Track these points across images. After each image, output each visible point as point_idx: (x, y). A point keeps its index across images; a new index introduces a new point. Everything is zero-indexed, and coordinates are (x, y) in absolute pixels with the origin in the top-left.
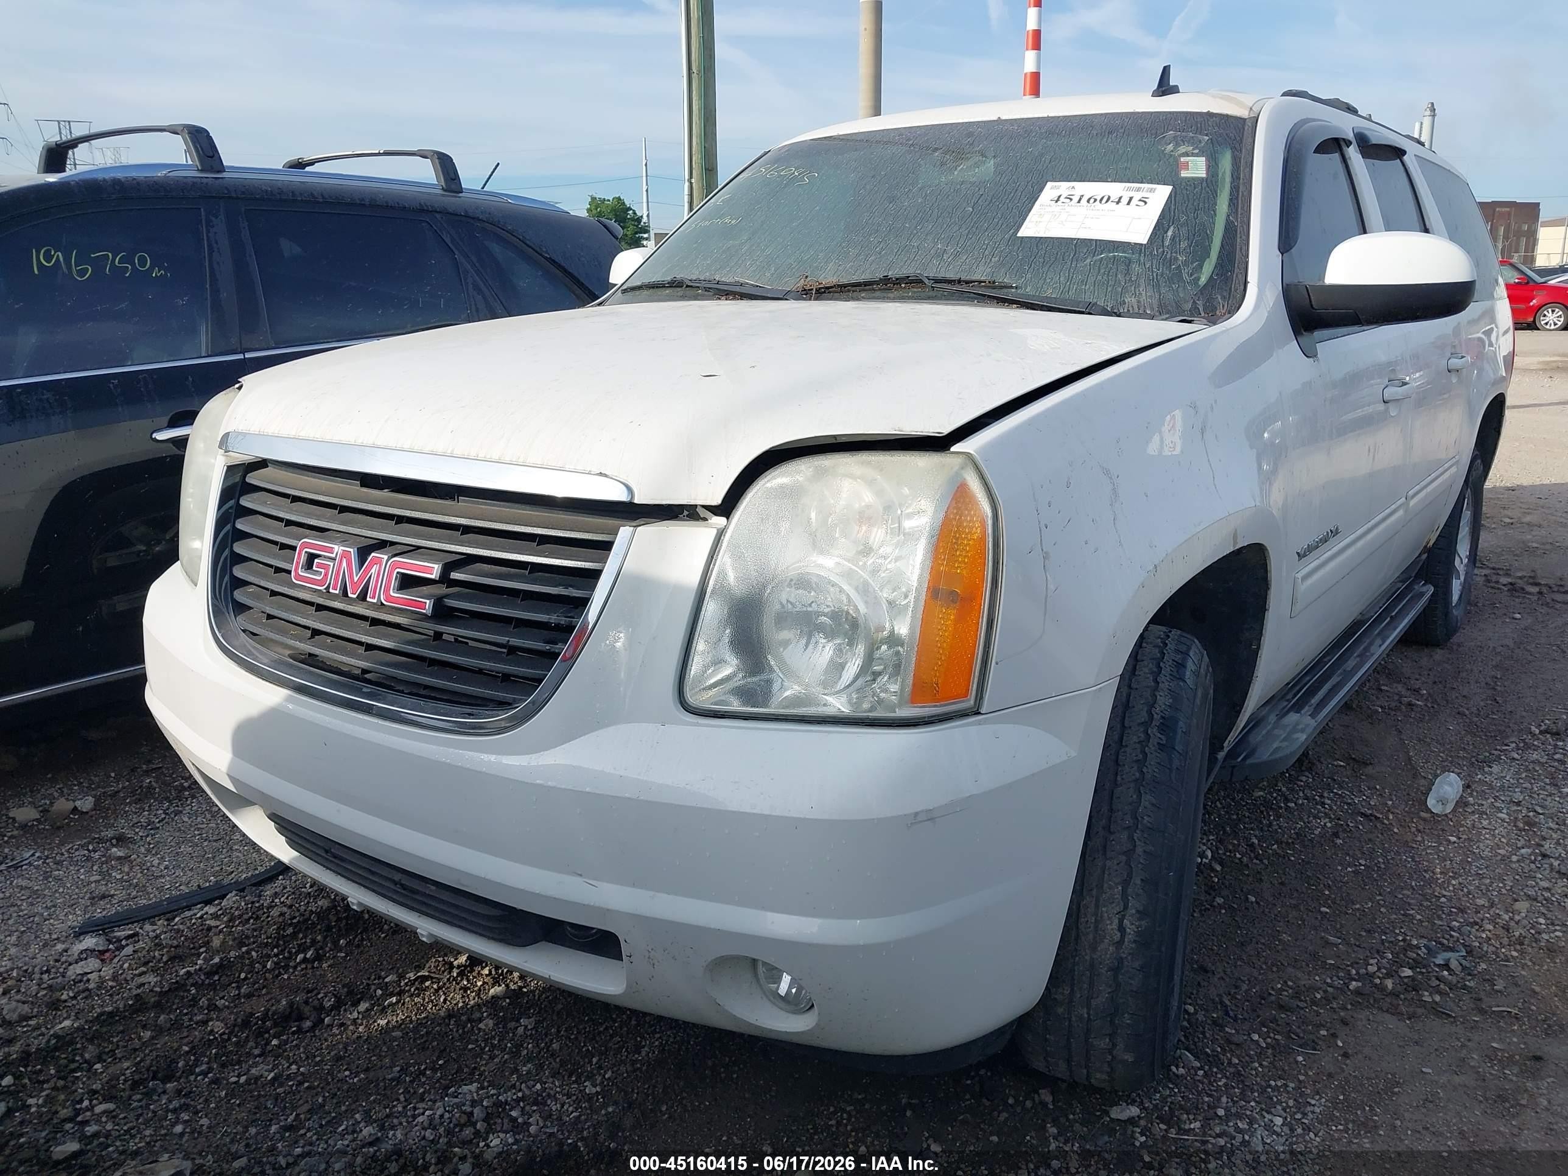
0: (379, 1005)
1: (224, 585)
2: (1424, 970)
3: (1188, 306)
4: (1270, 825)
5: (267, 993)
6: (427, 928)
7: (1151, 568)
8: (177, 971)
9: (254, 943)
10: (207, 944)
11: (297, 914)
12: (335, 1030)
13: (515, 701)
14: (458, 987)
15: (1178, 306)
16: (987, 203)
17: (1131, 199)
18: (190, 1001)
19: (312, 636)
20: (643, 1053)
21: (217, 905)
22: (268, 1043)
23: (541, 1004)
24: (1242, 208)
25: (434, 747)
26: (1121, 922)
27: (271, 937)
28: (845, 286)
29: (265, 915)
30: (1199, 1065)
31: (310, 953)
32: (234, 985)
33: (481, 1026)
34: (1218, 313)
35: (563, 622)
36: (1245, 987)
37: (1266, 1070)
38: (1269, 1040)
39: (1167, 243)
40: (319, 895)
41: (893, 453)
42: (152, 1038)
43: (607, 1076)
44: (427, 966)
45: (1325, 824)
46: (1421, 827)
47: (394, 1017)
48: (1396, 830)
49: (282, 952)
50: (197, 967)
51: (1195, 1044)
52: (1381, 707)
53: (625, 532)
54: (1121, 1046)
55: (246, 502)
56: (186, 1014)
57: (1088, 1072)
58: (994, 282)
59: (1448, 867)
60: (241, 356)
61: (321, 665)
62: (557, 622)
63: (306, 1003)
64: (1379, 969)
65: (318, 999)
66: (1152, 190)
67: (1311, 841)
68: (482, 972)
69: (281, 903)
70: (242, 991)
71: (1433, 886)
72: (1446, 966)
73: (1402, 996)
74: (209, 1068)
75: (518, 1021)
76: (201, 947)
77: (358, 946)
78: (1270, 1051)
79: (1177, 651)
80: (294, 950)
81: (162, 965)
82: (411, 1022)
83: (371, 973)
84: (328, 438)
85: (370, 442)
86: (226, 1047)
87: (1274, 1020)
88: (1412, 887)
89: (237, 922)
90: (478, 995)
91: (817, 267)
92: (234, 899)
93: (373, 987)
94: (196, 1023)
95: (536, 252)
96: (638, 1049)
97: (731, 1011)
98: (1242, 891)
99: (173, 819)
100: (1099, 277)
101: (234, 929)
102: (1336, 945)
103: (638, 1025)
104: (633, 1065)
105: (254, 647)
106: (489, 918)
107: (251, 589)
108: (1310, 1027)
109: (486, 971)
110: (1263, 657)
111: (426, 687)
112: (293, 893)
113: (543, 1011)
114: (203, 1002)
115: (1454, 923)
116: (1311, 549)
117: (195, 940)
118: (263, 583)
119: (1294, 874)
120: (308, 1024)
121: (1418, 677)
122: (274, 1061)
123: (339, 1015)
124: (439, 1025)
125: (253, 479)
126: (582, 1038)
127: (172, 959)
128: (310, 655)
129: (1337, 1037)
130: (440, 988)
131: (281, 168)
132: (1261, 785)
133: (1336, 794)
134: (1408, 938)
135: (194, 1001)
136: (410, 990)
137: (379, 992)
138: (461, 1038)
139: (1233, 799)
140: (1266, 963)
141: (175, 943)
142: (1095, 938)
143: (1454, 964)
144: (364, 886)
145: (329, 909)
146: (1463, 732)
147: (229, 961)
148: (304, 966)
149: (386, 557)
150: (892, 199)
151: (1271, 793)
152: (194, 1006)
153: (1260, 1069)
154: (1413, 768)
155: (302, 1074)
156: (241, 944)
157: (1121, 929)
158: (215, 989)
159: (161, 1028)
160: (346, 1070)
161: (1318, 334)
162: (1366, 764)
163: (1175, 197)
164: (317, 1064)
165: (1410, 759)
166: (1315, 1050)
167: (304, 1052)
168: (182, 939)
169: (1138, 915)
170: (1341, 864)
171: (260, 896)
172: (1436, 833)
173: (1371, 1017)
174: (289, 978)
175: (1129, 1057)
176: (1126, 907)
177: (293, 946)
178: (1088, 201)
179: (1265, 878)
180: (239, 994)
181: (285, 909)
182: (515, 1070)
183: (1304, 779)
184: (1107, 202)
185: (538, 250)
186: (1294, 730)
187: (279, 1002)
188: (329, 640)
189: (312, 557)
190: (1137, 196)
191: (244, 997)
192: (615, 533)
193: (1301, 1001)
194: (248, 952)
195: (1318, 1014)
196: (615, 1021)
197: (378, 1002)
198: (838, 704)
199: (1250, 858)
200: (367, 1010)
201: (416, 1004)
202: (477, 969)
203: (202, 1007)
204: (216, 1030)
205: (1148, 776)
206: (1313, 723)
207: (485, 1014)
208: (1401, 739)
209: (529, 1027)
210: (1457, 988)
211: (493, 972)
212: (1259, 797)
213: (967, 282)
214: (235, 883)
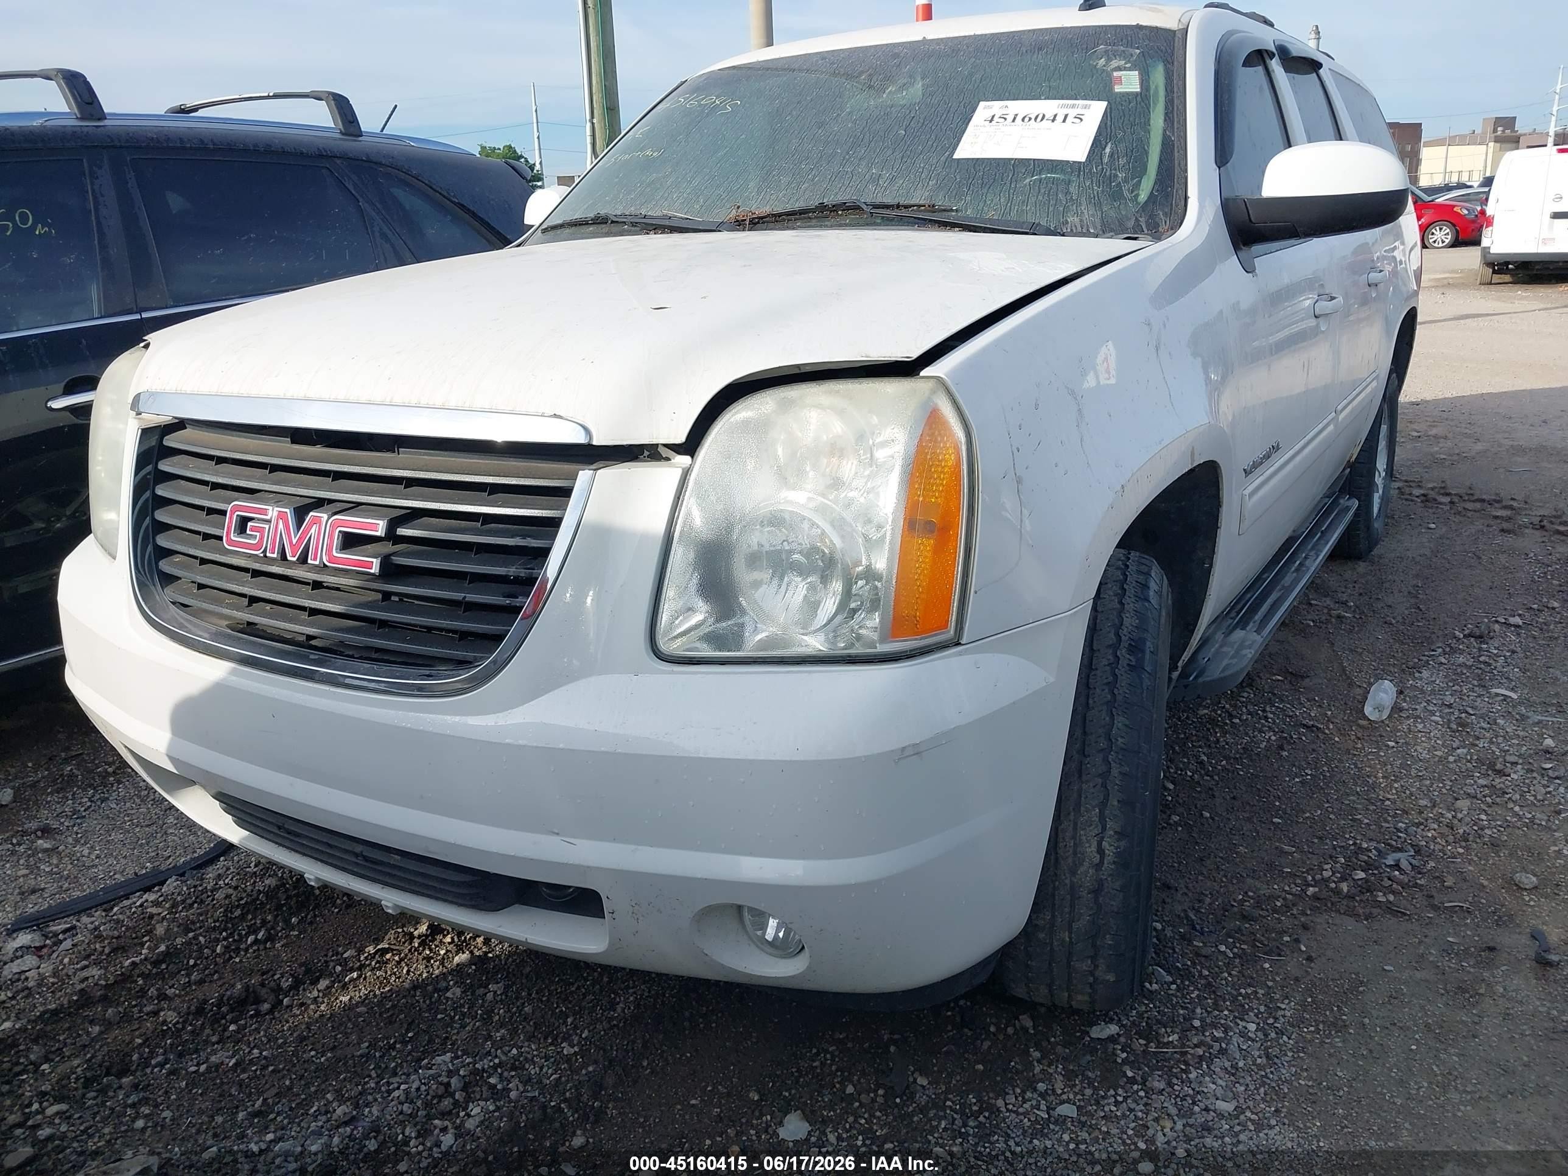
0: (339, 982)
1: (147, 557)
2: (1376, 872)
3: (1131, 223)
4: (1218, 741)
5: (220, 979)
6: (391, 899)
7: (1119, 488)
8: (121, 963)
9: (201, 928)
10: (149, 932)
11: (244, 895)
12: (296, 1011)
13: (476, 659)
14: (420, 957)
15: (1121, 225)
16: (920, 125)
17: (1066, 116)
18: (138, 992)
19: (250, 604)
20: (619, 1010)
21: (158, 891)
22: (225, 1029)
23: (509, 968)
24: (1178, 122)
25: (393, 712)
26: (1100, 844)
27: (218, 921)
28: (780, 215)
29: (210, 899)
30: (1171, 980)
31: (261, 934)
32: (183, 973)
33: (449, 994)
34: (1160, 229)
35: (522, 575)
36: (1208, 900)
37: (1236, 979)
38: (1236, 950)
39: (1106, 160)
40: (265, 874)
41: (861, 380)
42: (101, 1033)
43: (583, 1036)
44: (387, 938)
45: (1270, 737)
46: (1359, 735)
47: (357, 993)
48: (1337, 739)
49: (231, 935)
50: (143, 957)
51: (1165, 959)
52: (1313, 621)
53: (584, 475)
54: (1102, 967)
55: (165, 466)
56: (135, 1006)
57: (1069, 996)
58: (934, 206)
59: (1389, 771)
60: (138, 317)
61: (261, 633)
62: (516, 574)
63: (263, 985)
64: (1334, 873)
65: (274, 981)
66: (1086, 107)
67: (1258, 754)
68: (444, 940)
69: (226, 885)
70: (193, 977)
71: (1377, 790)
72: (1397, 866)
73: (1357, 898)
74: (166, 1059)
75: (486, 987)
76: (144, 936)
77: (311, 923)
78: (1237, 960)
79: (1139, 572)
80: (244, 932)
81: (104, 957)
82: (375, 996)
83: (328, 950)
84: (254, 392)
85: (301, 395)
86: (181, 1036)
87: (1239, 930)
88: (1357, 793)
89: (180, 908)
90: (442, 964)
91: (747, 197)
92: (175, 884)
93: (332, 964)
94: (147, 1014)
95: (444, 196)
96: (613, 1006)
97: (720, 961)
98: (1196, 808)
99: (99, 807)
100: (1040, 197)
101: (177, 915)
102: (1291, 854)
103: (609, 982)
104: (609, 1022)
105: (187, 620)
106: (459, 884)
107: (177, 559)
108: (1273, 935)
109: (448, 939)
110: (1215, 575)
111: (378, 650)
112: (238, 874)
113: (511, 975)
114: (152, 992)
115: (1400, 824)
116: (1256, 465)
117: (137, 929)
118: (192, 552)
119: (1244, 788)
120: (266, 1006)
121: (1344, 590)
122: (234, 1046)
123: (298, 995)
124: (404, 997)
125: (170, 441)
126: (554, 1000)
127: (114, 950)
128: (249, 624)
129: (1300, 942)
130: (401, 960)
131: (163, 113)
132: (1204, 704)
133: (1278, 707)
134: (1358, 842)
135: (143, 992)
136: (370, 964)
137: (339, 968)
138: (429, 1010)
139: (1179, 719)
140: (1226, 876)
141: (116, 933)
142: (1074, 862)
143: (1404, 864)
144: (322, 861)
145: (277, 887)
146: (1391, 641)
147: (176, 948)
148: (255, 948)
149: (325, 516)
150: (821, 125)
151: (1215, 711)
152: (142, 997)
153: (1230, 979)
154: (1348, 678)
155: (265, 1058)
156: (188, 930)
157: (1101, 851)
158: (163, 979)
159: (110, 1023)
160: (311, 1050)
161: (1257, 248)
162: (1303, 677)
163: (1111, 112)
164: (280, 1047)
165: (1344, 670)
166: (1280, 955)
167: (265, 1036)
168: (123, 929)
169: (1116, 837)
170: (1289, 776)
171: (202, 879)
172: (1374, 739)
173: (1330, 921)
174: (241, 961)
175: (1111, 977)
176: (1104, 829)
177: (243, 928)
178: (1023, 120)
179: (1217, 794)
180: (189, 982)
181: (231, 891)
182: (489, 1037)
183: (1245, 695)
184: (1042, 120)
185: (445, 194)
186: (1242, 646)
187: (233, 986)
188: (268, 607)
189: (243, 522)
190: (1073, 113)
191: (195, 984)
192: (574, 477)
193: (1263, 909)
194: (195, 938)
195: (1279, 921)
196: (586, 980)
197: (339, 978)
198: (816, 644)
199: (1201, 775)
200: (328, 987)
201: (378, 978)
202: (439, 937)
203: (151, 997)
204: (169, 1020)
205: (1119, 698)
206: (1259, 639)
207: (451, 983)
208: (1334, 651)
209: (499, 993)
210: (1409, 886)
211: (456, 939)
212: (1204, 715)
213: (906, 207)
214: (173, 867)
